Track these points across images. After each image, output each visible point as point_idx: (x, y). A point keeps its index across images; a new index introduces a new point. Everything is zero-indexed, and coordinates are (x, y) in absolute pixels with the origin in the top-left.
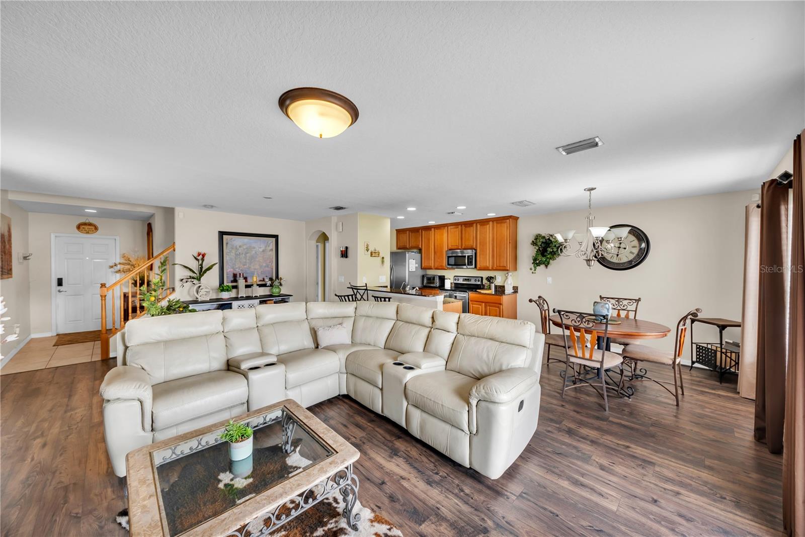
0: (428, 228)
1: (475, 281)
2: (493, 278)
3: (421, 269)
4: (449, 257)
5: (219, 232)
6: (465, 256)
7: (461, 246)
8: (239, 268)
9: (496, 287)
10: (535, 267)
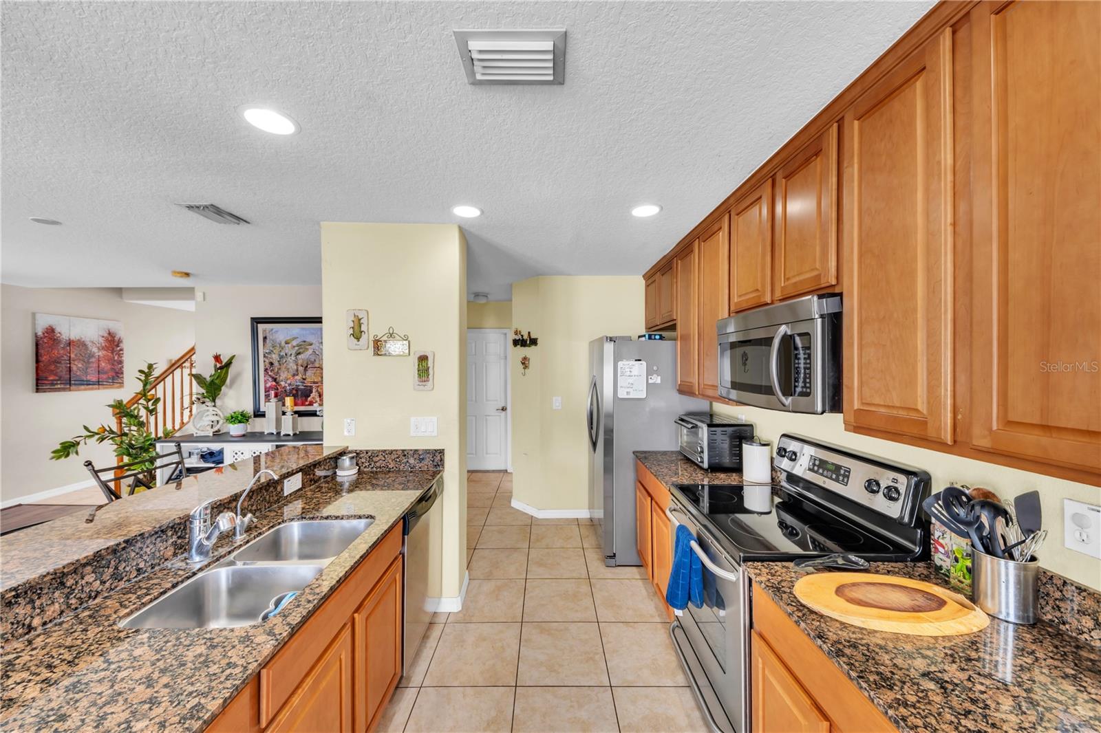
0: (686, 247)
1: (872, 486)
3: (677, 390)
5: (252, 318)
7: (773, 289)
8: (286, 380)
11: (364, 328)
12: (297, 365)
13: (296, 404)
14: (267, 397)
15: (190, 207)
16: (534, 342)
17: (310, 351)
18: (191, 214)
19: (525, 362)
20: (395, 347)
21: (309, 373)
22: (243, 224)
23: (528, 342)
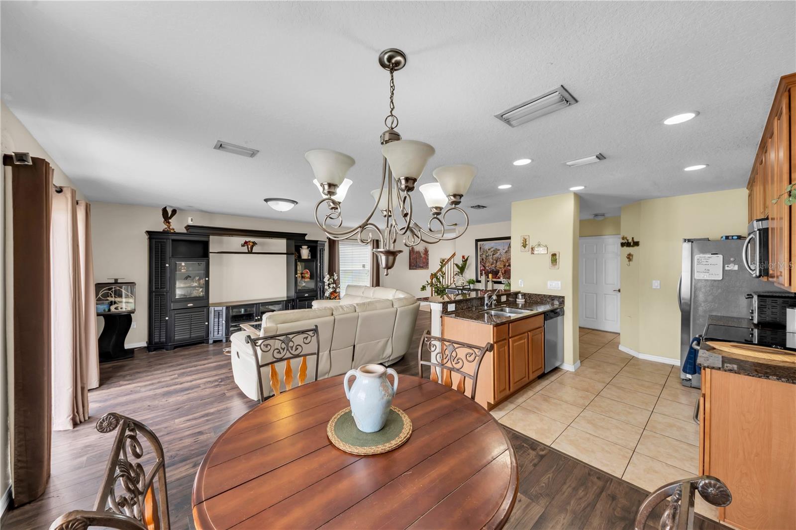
5: (475, 240)
11: (527, 243)
12: (493, 260)
13: (493, 278)
14: (481, 274)
15: (472, 207)
16: (636, 244)
17: (499, 254)
18: (472, 209)
19: (630, 257)
20: (540, 251)
21: (498, 263)
22: (485, 208)
23: (632, 244)
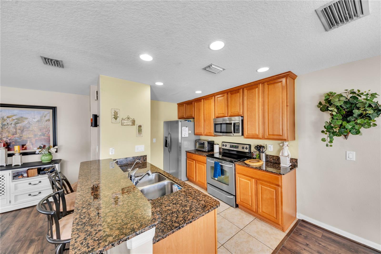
0: (198, 100)
1: (243, 148)
2: (264, 147)
3: (195, 134)
4: (215, 125)
6: (232, 123)
7: (228, 114)
8: (7, 137)
9: (267, 156)
10: (331, 138)
11: (118, 115)
12: (16, 129)
21: (25, 133)
